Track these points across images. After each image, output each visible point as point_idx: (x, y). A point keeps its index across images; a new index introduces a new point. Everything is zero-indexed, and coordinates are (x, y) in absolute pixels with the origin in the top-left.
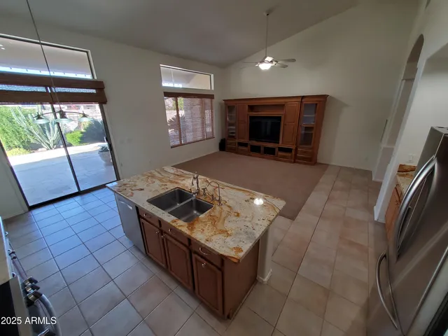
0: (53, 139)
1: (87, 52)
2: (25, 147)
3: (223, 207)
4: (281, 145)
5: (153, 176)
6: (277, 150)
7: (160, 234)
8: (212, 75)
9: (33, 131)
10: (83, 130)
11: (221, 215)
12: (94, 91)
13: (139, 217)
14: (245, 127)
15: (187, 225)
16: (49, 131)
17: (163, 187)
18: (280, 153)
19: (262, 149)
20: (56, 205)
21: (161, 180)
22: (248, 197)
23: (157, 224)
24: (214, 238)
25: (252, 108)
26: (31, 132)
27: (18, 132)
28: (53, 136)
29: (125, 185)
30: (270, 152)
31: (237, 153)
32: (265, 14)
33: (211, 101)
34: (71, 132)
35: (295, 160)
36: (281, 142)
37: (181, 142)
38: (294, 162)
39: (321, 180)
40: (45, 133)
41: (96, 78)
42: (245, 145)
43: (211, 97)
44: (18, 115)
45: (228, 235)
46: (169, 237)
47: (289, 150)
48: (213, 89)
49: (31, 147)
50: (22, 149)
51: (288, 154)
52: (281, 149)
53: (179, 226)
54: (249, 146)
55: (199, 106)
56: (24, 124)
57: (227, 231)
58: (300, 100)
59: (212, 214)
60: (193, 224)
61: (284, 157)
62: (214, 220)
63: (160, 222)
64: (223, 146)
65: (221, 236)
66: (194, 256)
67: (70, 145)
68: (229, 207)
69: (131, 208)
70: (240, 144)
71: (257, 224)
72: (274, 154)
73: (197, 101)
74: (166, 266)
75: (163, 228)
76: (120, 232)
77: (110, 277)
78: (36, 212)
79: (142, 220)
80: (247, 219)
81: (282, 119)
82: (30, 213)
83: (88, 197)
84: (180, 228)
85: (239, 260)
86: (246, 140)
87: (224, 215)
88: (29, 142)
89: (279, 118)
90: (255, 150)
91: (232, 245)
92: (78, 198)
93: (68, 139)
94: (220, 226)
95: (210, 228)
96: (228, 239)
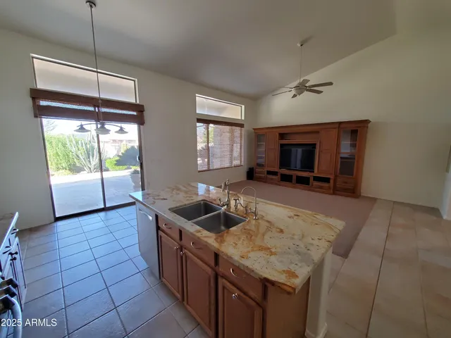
0: (94, 163)
1: (134, 81)
2: (70, 170)
3: (260, 221)
4: (316, 173)
5: (178, 189)
6: (311, 180)
7: (179, 251)
8: (243, 106)
9: (80, 156)
10: (120, 154)
11: (258, 229)
12: (135, 113)
13: (158, 228)
14: (275, 155)
15: (215, 237)
16: (93, 157)
17: (188, 198)
18: (316, 183)
19: (294, 178)
20: (81, 219)
21: (186, 192)
22: (292, 214)
23: (177, 237)
24: (252, 255)
25: (282, 136)
26: (78, 156)
27: (68, 156)
28: (95, 161)
29: (148, 194)
30: (303, 181)
31: (265, 182)
32: (299, 45)
33: (241, 130)
34: (110, 159)
35: (336, 191)
36: (316, 170)
37: (209, 167)
38: (334, 193)
39: (371, 214)
40: (89, 158)
41: (138, 102)
42: (275, 173)
43: (241, 126)
44: (71, 141)
45: (272, 253)
46: (190, 254)
47: (327, 180)
48: (243, 118)
49: (75, 169)
50: (67, 171)
51: (326, 185)
52: (316, 179)
53: (205, 237)
54: (279, 176)
55: (228, 134)
56: (74, 149)
57: (269, 249)
58: (337, 126)
59: (248, 227)
60: (222, 236)
61: (321, 187)
62: (250, 235)
63: (181, 232)
64: (251, 174)
65: (261, 254)
66: (221, 281)
67: (107, 170)
68: (268, 222)
69: (151, 218)
70: (269, 173)
71: (312, 244)
72: (308, 183)
73: (227, 128)
74: (182, 297)
75: (184, 242)
76: (135, 251)
77: (114, 303)
78: (60, 223)
79: (160, 233)
80: (296, 237)
81: (318, 147)
82: (55, 224)
83: (111, 214)
84: (205, 239)
85: (294, 289)
86: (276, 169)
87: (262, 230)
88: (74, 165)
89: (314, 146)
90: (286, 179)
91: (280, 267)
92: (102, 214)
93: (107, 164)
94: (258, 242)
95: (245, 243)
96: (273, 258)
